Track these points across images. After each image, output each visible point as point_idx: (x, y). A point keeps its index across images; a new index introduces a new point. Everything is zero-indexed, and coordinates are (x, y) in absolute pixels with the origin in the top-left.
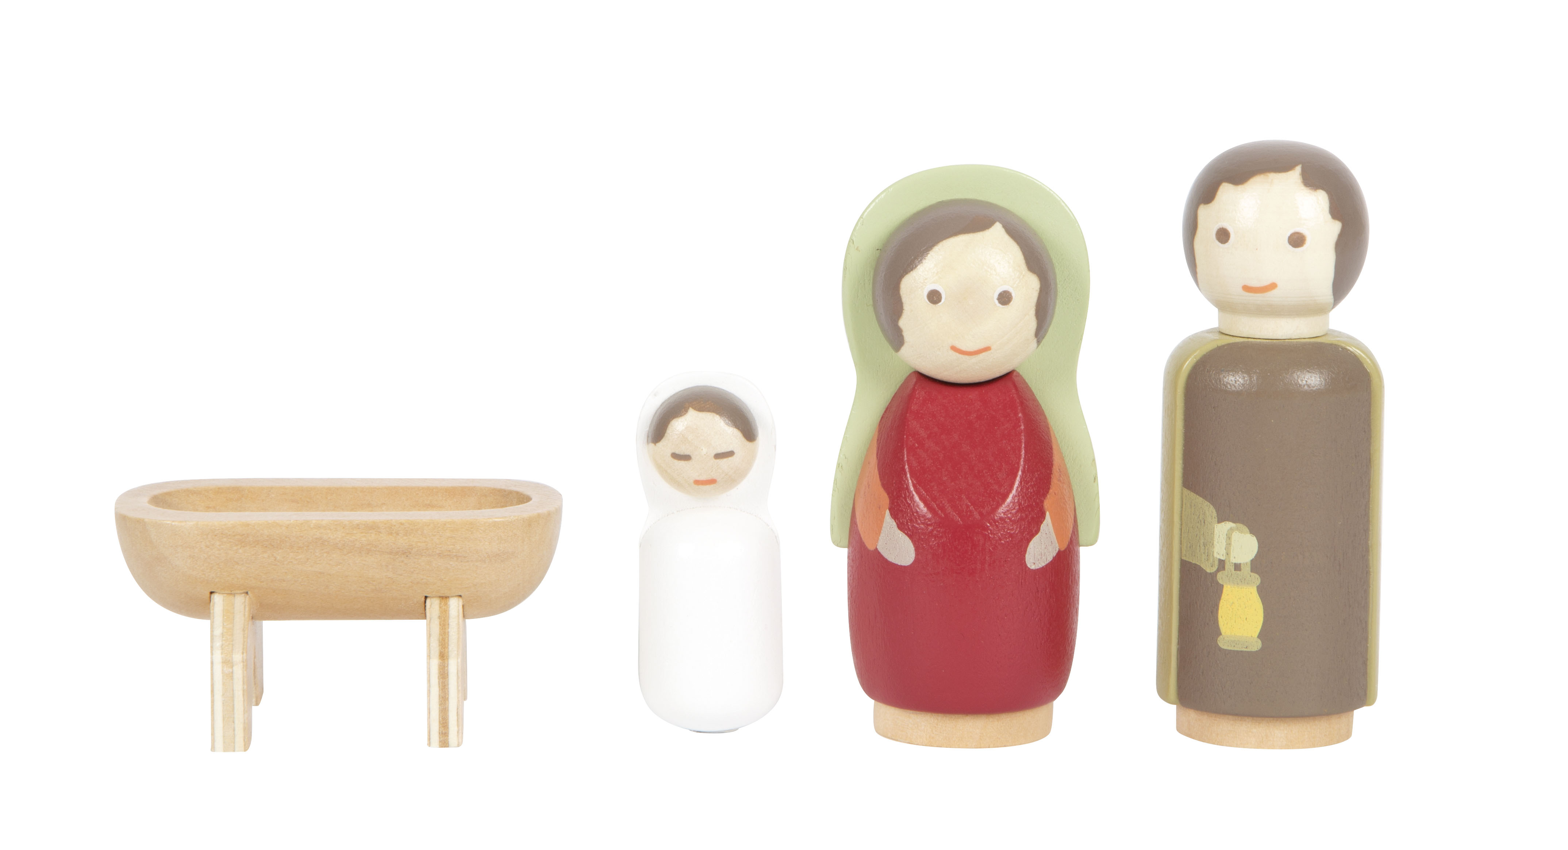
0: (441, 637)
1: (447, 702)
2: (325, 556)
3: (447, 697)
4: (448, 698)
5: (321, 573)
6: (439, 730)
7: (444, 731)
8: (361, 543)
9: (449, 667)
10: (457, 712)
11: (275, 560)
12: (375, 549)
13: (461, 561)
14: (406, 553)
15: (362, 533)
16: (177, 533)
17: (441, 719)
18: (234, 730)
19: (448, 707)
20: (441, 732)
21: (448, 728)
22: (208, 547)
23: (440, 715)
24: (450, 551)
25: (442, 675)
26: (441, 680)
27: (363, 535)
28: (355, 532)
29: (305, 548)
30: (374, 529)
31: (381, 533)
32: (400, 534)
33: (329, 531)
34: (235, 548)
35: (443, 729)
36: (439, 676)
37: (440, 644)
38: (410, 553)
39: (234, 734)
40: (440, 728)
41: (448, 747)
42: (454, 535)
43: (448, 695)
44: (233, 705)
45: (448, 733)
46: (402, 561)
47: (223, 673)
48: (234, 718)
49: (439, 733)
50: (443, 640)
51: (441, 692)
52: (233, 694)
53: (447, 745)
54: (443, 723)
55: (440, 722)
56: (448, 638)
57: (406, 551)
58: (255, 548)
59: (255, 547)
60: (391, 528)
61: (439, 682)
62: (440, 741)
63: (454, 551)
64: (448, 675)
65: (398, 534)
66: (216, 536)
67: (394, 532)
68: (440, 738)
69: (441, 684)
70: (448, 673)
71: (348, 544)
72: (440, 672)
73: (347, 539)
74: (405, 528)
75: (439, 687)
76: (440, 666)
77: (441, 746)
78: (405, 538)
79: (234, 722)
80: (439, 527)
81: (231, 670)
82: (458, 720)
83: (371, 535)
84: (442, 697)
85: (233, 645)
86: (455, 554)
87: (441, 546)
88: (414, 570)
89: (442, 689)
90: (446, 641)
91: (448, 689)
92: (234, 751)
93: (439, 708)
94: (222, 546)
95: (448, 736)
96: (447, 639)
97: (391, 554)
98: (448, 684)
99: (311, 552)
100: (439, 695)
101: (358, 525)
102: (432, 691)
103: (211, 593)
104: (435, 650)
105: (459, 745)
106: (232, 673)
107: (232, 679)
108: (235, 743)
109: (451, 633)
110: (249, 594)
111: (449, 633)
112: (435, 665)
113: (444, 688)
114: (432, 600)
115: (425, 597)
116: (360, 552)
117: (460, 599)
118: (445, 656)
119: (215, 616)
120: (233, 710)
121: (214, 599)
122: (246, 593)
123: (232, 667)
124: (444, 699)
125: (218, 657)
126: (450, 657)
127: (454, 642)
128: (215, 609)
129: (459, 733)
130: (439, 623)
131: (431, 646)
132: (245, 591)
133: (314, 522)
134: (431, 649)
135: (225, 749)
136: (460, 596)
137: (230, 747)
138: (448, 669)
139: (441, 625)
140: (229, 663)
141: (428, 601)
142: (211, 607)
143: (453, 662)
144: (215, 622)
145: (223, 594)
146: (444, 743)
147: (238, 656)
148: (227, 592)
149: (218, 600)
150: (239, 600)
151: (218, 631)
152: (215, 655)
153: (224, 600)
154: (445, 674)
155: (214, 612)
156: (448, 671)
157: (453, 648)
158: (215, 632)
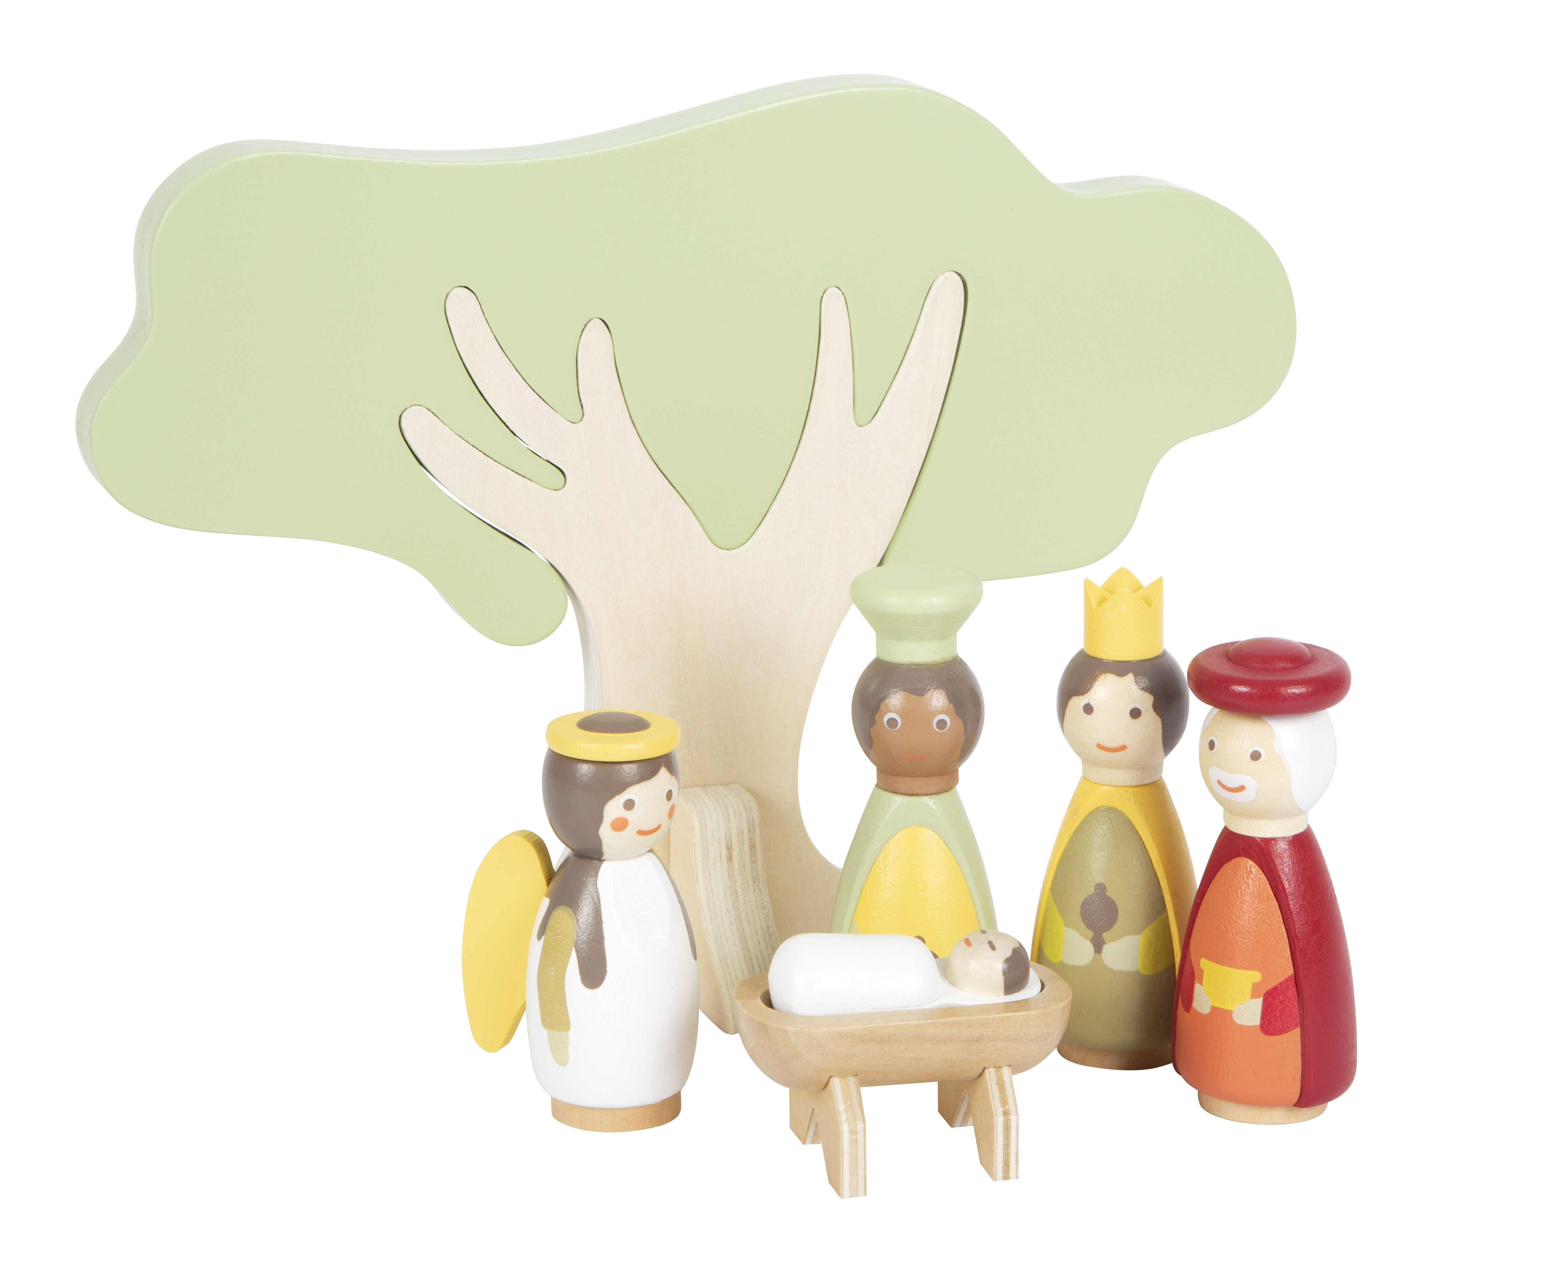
0: (1002, 1100)
1: (1009, 1147)
2: (920, 1046)
4: (1010, 1145)
5: (915, 1058)
6: (1003, 1169)
7: (1006, 1169)
8: (946, 1035)
9: (1011, 1122)
10: (1016, 1154)
11: (883, 1051)
12: (957, 1039)
14: (979, 1040)
15: (948, 1028)
16: (813, 1038)
17: (1005, 1158)
18: (858, 1181)
19: (1010, 1152)
21: (1009, 1166)
22: (836, 1046)
23: (1004, 1155)
24: (1011, 1036)
26: (1006, 1132)
27: (949, 1030)
28: (944, 1028)
29: (906, 1042)
30: (956, 1025)
31: (962, 1028)
32: (976, 1027)
33: (924, 1029)
34: (856, 1045)
35: (1006, 1167)
36: (1003, 1129)
37: (1003, 1105)
38: (982, 1040)
39: (857, 1184)
40: (1003, 1167)
41: (1009, 1179)
43: (1010, 1142)
44: (857, 1163)
45: (1010, 1170)
46: (975, 1046)
47: (849, 1139)
48: (857, 1172)
49: (1004, 1171)
50: (1004, 1101)
51: (1005, 1140)
52: (857, 1154)
54: (1006, 1162)
55: (1003, 1163)
56: (1007, 1100)
57: (979, 1038)
58: (870, 1044)
60: (968, 1023)
61: (1003, 1133)
62: (1003, 1176)
64: (1010, 1128)
65: (974, 1028)
66: (842, 1037)
67: (971, 1026)
68: (1003, 1174)
69: (1005, 1135)
71: (937, 1037)
72: (1004, 1126)
73: (937, 1034)
74: (978, 1023)
75: (1004, 1137)
76: (1004, 1122)
77: (1005, 1180)
78: (979, 1030)
79: (857, 1175)
81: (856, 1137)
82: (1016, 1160)
85: (855, 1118)
86: (1015, 1038)
88: (983, 1052)
90: (1006, 1102)
91: (1010, 1138)
92: (857, 1196)
93: (1004, 1152)
94: (846, 1045)
95: (1009, 1172)
97: (968, 1042)
98: (1010, 1135)
99: (910, 1045)
100: (1004, 1143)
101: (945, 1022)
102: (997, 1140)
103: (830, 1077)
104: (998, 1109)
105: (1017, 1178)
106: (857, 1139)
107: (857, 1144)
108: (858, 1191)
109: (1008, 1095)
110: (858, 1075)
111: (1006, 1095)
112: (999, 1121)
113: (1007, 1138)
114: (990, 1070)
115: (984, 1068)
116: (946, 1042)
117: (1010, 1067)
118: (1006, 1113)
119: (836, 1095)
120: (857, 1167)
121: (833, 1081)
122: (857, 1075)
123: (856, 1135)
124: (1007, 1146)
125: (845, 1128)
126: (1010, 1114)
127: (1011, 1102)
128: (834, 1090)
129: (1016, 1169)
130: (998, 1088)
131: (994, 1106)
132: (856, 1074)
133: (914, 1022)
134: (995, 1108)
135: (851, 1196)
136: (1010, 1065)
137: (854, 1194)
138: (1009, 1123)
139: (999, 1089)
140: (854, 1132)
141: (987, 1071)
142: (828, 1087)
143: (1013, 1117)
144: (837, 1100)
145: (839, 1077)
146: (1006, 1177)
147: (860, 1126)
148: (842, 1075)
149: (836, 1083)
150: (852, 1081)
151: (842, 1108)
152: (842, 1126)
153: (841, 1082)
154: (1007, 1128)
155: (833, 1092)
156: (1010, 1125)
157: (1011, 1107)
158: (838, 1108)
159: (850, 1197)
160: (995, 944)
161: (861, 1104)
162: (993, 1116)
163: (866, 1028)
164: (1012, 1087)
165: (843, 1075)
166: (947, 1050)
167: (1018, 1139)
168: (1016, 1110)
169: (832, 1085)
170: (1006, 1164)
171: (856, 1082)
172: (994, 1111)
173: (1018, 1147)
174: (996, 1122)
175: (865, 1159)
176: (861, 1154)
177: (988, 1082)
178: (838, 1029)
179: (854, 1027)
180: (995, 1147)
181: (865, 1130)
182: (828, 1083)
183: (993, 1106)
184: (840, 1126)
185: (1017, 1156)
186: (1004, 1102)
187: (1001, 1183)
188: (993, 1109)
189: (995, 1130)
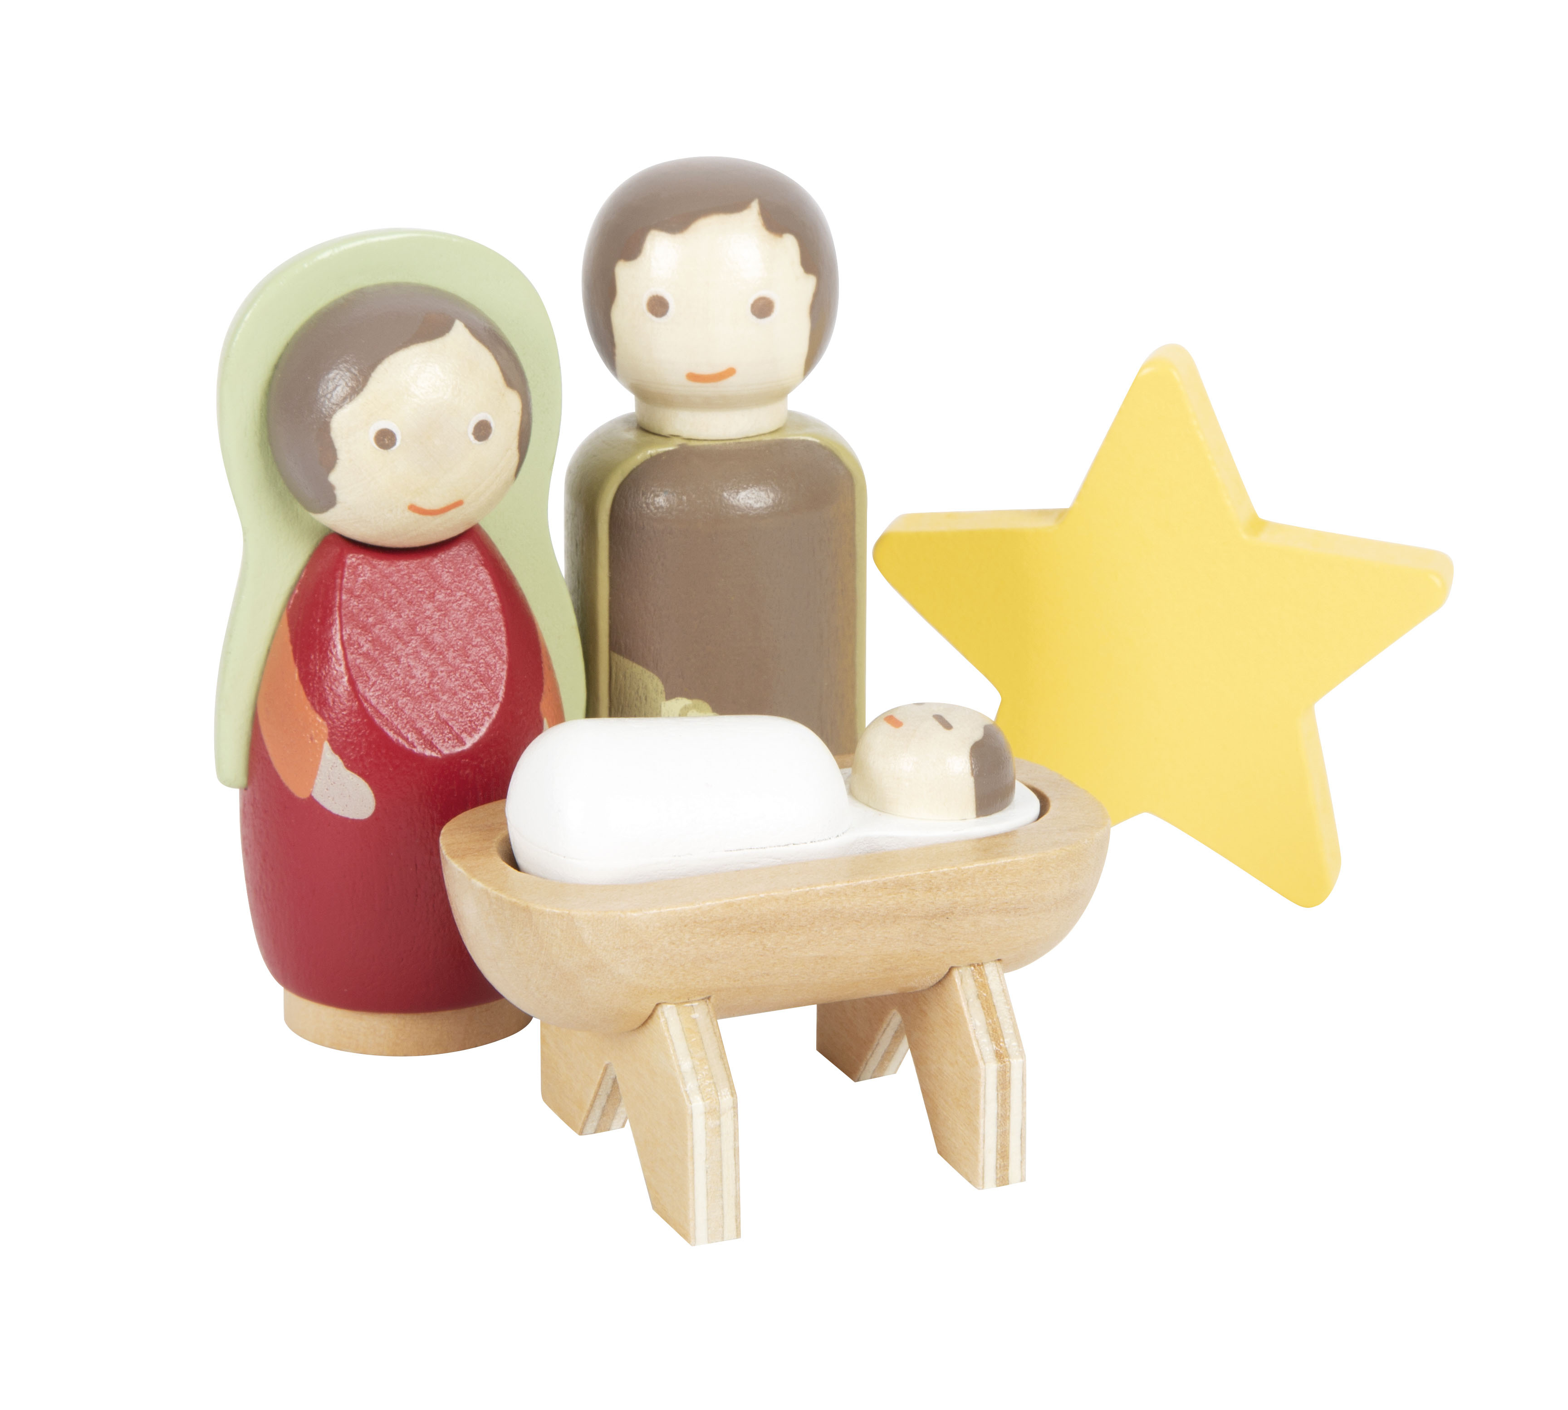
0: (990, 1027)
1: (1008, 1121)
2: (834, 933)
3: (1008, 1114)
4: (1009, 1116)
5: (822, 958)
6: (997, 1163)
7: (1002, 1164)
8: (887, 908)
9: (1012, 1072)
10: (1021, 1135)
11: (763, 949)
12: (905, 914)
13: (1020, 915)
14: (946, 915)
15: (890, 894)
16: (628, 928)
17: (999, 1147)
18: (723, 1208)
19: (1009, 1129)
20: (998, 1166)
21: (1008, 1158)
22: (673, 944)
23: (997, 1141)
24: (1006, 903)
25: (1002, 1084)
26: (1001, 1092)
27: (891, 897)
28: (880, 894)
29: (809, 926)
30: (906, 886)
31: (916, 891)
32: (942, 889)
33: (844, 898)
34: (712, 940)
35: (1001, 1160)
36: (997, 1088)
37: (993, 1038)
38: (953, 913)
39: (723, 1214)
40: (997, 1159)
41: (1008, 1184)
42: (1016, 881)
43: (1010, 1111)
44: (721, 1173)
45: (1008, 1166)
46: (940, 926)
47: (706, 1128)
48: (722, 1191)
49: (997, 1167)
50: (994, 1030)
51: (1000, 1108)
52: (721, 1157)
53: (1007, 1182)
54: (1002, 1152)
55: (997, 1151)
56: (1000, 1027)
57: (947, 911)
58: (738, 936)
59: (739, 934)
60: (930, 881)
61: (998, 1094)
62: (997, 1179)
63: (1013, 902)
64: (1009, 1083)
65: (939, 890)
66: (685, 926)
67: (933, 887)
68: (997, 1174)
69: (1000, 1097)
70: (1010, 1080)
71: (869, 913)
72: (1000, 1080)
73: (869, 906)
74: (950, 879)
75: (998, 1102)
76: (998, 1071)
77: (998, 1185)
78: (949, 893)
79: (722, 1197)
80: (996, 872)
81: (717, 1122)
82: (1021, 1145)
83: (902, 896)
84: (1002, 1116)
85: (714, 1083)
86: (1014, 906)
87: (996, 898)
88: (953, 936)
89: (1002, 1105)
90: (999, 1033)
91: (1010, 1103)
92: (723, 1239)
93: (998, 1132)
94: (693, 940)
95: (1007, 1170)
96: (998, 1029)
97: (926, 919)
98: (1010, 1097)
99: (816, 931)
100: (998, 1114)
101: (885, 883)
102: (984, 1109)
103: (657, 1005)
104: (983, 1046)
105: (1023, 1179)
106: (720, 1126)
107: (720, 1135)
108: (723, 1227)
109: (1000, 1018)
110: (712, 999)
111: (998, 1018)
112: (989, 1070)
113: (1004, 1102)
114: (960, 971)
115: (951, 969)
116: (884, 922)
117: (998, 963)
118: (1001, 1056)
119: (672, 1041)
120: (721, 1180)
121: (663, 1013)
122: (709, 998)
123: (719, 1118)
124: (1003, 1118)
125: (697, 1105)
126: (1008, 1056)
127: (1007, 1030)
128: (668, 1030)
129: (1021, 1162)
130: (980, 1006)
131: (977, 1041)
132: (708, 996)
133: (824, 887)
134: (979, 1046)
135: (711, 1239)
136: (999, 960)
137: (716, 1235)
138: (1008, 1074)
139: (984, 1008)
140: (713, 1112)
141: (956, 974)
142: (651, 1025)
143: (1015, 1062)
144: (674, 1050)
145: (675, 1004)
146: (1003, 1180)
147: (726, 1100)
148: (682, 1001)
149: (669, 1015)
150: (700, 1012)
151: (686, 1065)
152: (691, 1103)
153: (679, 1015)
154: (1004, 1083)
155: (666, 1034)
156: (1010, 1077)
157: (1009, 1042)
158: (679, 1066)
159: (709, 1242)
160: (948, 718)
161: (723, 1056)
162: (977, 1063)
163: (730, 905)
164: (1008, 1002)
165: (682, 999)
166: (886, 938)
167: (1024, 1104)
168: (1019, 1046)
169: (662, 1020)
170: (1003, 1154)
171: (709, 1012)
172: (977, 1052)
173: (1024, 1119)
174: (982, 1074)
175: (737, 1164)
176: (728, 1154)
177: (961, 993)
178: (679, 908)
179: (708, 903)
180: (982, 1121)
181: (735, 1107)
182: (650, 1016)
183: (974, 1043)
184: (687, 1103)
185: (1022, 1137)
186: (996, 1034)
187: (992, 1193)
188: (976, 1047)
189: (982, 1089)
